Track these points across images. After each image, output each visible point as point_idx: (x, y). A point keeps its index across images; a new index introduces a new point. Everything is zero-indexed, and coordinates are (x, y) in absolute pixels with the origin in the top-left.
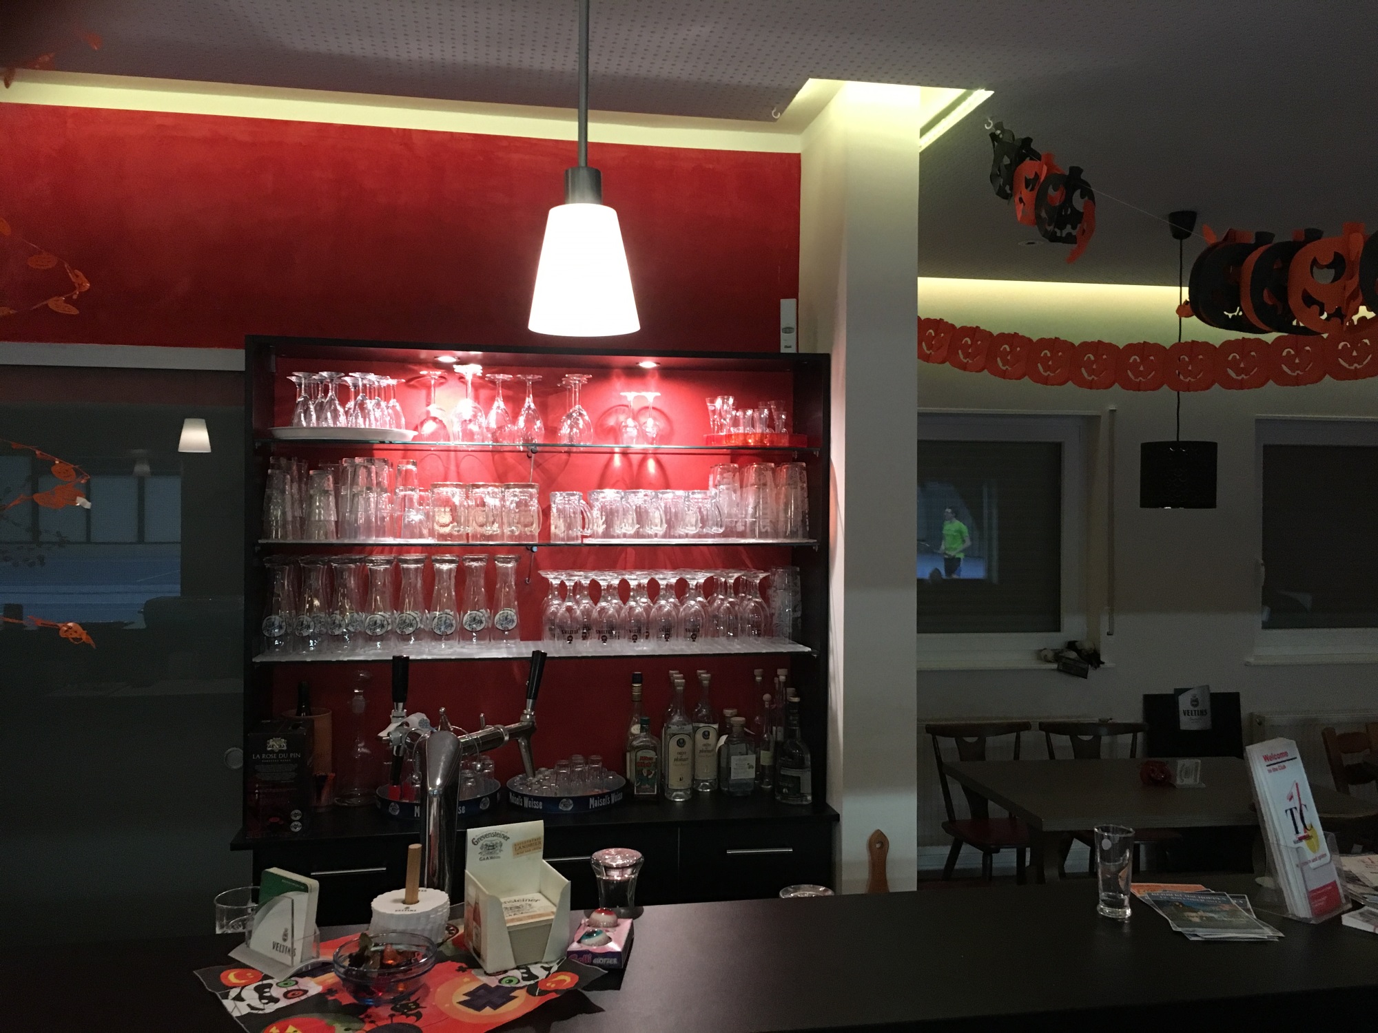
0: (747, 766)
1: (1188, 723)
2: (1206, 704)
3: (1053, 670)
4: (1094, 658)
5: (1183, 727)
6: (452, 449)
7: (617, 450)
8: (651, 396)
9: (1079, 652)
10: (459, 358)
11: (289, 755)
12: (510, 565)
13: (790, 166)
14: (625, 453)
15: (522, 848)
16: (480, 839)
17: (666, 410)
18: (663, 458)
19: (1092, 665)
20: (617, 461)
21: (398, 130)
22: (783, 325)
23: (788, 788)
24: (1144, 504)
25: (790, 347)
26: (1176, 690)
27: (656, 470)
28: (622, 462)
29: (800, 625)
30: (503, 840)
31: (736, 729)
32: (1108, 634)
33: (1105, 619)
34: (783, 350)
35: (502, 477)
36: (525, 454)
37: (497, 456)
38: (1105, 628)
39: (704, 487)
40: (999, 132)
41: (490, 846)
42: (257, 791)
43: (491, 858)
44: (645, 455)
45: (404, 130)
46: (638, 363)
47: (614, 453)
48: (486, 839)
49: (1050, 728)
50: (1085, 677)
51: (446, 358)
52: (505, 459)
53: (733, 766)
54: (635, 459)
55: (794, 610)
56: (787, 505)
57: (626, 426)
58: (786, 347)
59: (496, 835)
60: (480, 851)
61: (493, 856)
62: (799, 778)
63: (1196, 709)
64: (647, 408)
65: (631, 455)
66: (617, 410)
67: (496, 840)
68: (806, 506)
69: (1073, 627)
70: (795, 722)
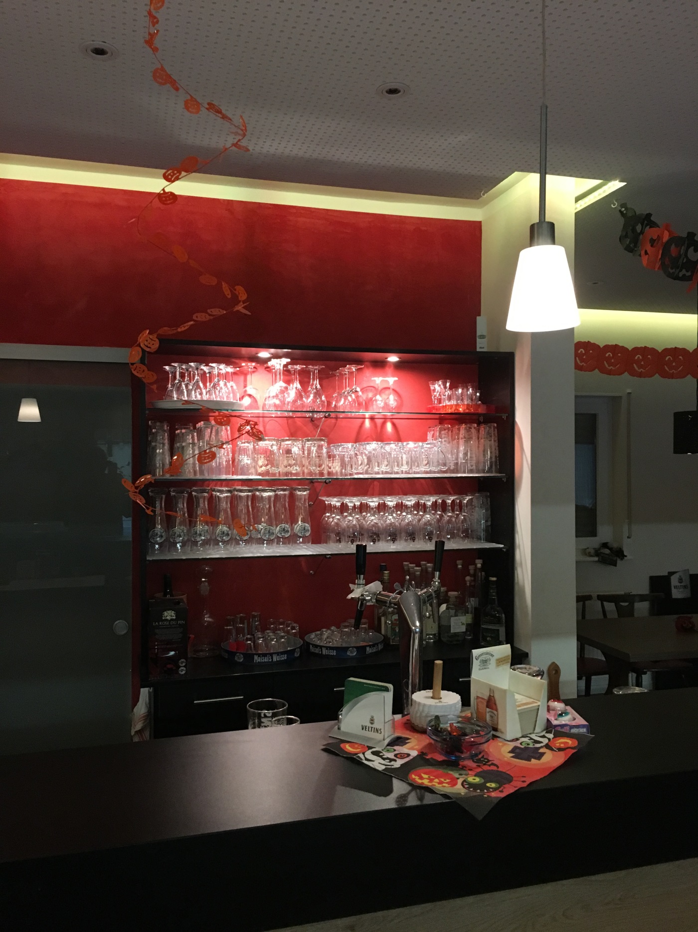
0: (461, 624)
1: (676, 594)
2: (687, 581)
3: (596, 561)
4: (619, 554)
5: (674, 596)
6: (261, 415)
7: (367, 415)
8: (391, 380)
9: (611, 549)
10: (272, 354)
11: (177, 622)
12: (305, 493)
13: (475, 229)
14: (372, 418)
15: (500, 662)
16: (479, 656)
17: (397, 389)
18: (395, 421)
19: (619, 558)
20: (367, 423)
21: (224, 200)
22: (478, 333)
23: (491, 637)
24: (675, 452)
25: (483, 348)
26: (669, 573)
27: (392, 430)
28: (370, 424)
29: (490, 530)
30: (491, 657)
31: (452, 600)
32: (628, 538)
33: (625, 529)
34: (478, 350)
35: (294, 434)
36: (310, 419)
37: (290, 421)
38: (626, 534)
39: (424, 439)
40: (623, 209)
41: (484, 661)
42: (156, 647)
43: (485, 668)
44: (385, 419)
45: (228, 200)
46: (387, 358)
47: (365, 418)
48: (482, 656)
49: (602, 598)
50: (615, 565)
51: (264, 354)
52: (295, 422)
53: (452, 624)
54: (379, 422)
55: (486, 521)
56: (485, 451)
57: (376, 400)
58: (481, 348)
59: (487, 653)
60: (479, 664)
61: (486, 667)
62: (498, 630)
63: (682, 584)
64: (389, 388)
65: (376, 420)
66: (367, 390)
67: (488, 657)
68: (497, 452)
69: (605, 533)
70: (494, 594)
